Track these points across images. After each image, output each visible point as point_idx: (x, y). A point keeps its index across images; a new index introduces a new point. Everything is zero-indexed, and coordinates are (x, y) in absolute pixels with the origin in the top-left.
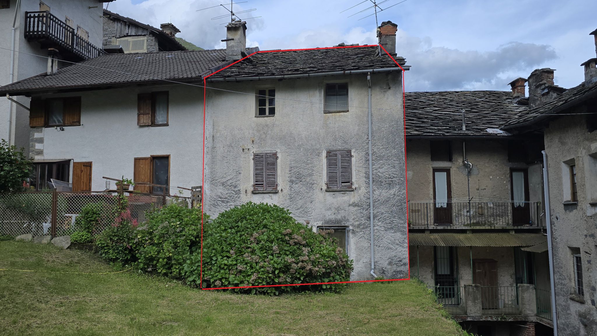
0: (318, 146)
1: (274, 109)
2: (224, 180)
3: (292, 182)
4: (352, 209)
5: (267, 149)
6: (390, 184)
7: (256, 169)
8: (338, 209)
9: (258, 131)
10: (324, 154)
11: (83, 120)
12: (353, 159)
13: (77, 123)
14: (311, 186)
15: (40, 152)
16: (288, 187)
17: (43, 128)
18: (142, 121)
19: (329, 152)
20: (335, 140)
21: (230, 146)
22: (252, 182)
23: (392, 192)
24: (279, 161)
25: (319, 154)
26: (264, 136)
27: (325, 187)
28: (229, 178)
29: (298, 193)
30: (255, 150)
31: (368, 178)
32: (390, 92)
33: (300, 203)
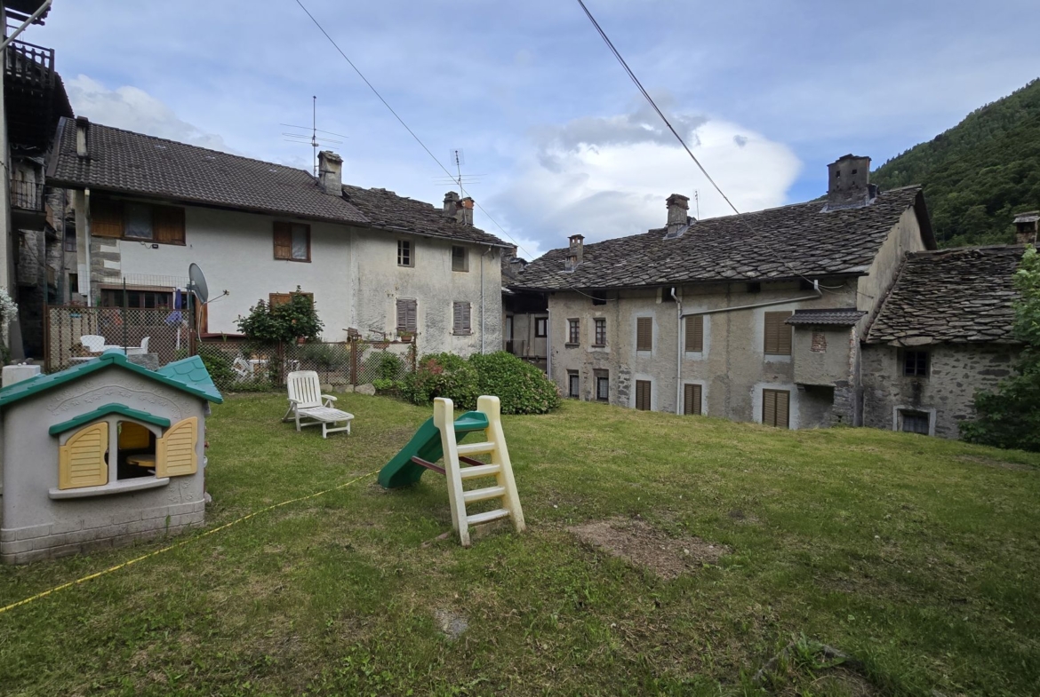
0: (447, 297)
1: (408, 259)
2: (370, 323)
3: (428, 326)
4: (470, 348)
5: (408, 296)
6: (494, 331)
7: (399, 314)
8: (461, 349)
9: (401, 279)
10: (452, 305)
11: (189, 238)
12: (472, 310)
13: (182, 242)
14: (442, 330)
15: (116, 274)
16: (425, 331)
17: (118, 241)
18: (280, 253)
19: (455, 303)
20: (459, 293)
21: (376, 290)
22: (395, 326)
23: (494, 336)
24: (418, 307)
25: (448, 304)
26: (405, 284)
27: (452, 332)
28: (375, 320)
29: (433, 336)
30: (397, 296)
31: (481, 325)
32: (494, 261)
33: (434, 344)
